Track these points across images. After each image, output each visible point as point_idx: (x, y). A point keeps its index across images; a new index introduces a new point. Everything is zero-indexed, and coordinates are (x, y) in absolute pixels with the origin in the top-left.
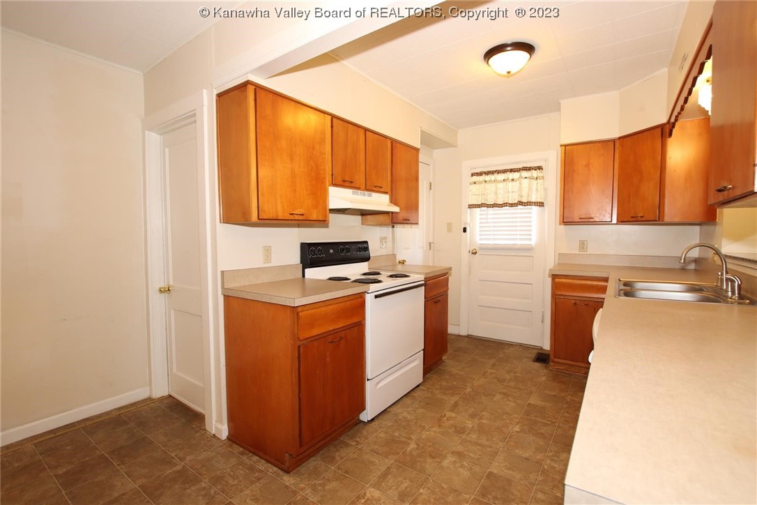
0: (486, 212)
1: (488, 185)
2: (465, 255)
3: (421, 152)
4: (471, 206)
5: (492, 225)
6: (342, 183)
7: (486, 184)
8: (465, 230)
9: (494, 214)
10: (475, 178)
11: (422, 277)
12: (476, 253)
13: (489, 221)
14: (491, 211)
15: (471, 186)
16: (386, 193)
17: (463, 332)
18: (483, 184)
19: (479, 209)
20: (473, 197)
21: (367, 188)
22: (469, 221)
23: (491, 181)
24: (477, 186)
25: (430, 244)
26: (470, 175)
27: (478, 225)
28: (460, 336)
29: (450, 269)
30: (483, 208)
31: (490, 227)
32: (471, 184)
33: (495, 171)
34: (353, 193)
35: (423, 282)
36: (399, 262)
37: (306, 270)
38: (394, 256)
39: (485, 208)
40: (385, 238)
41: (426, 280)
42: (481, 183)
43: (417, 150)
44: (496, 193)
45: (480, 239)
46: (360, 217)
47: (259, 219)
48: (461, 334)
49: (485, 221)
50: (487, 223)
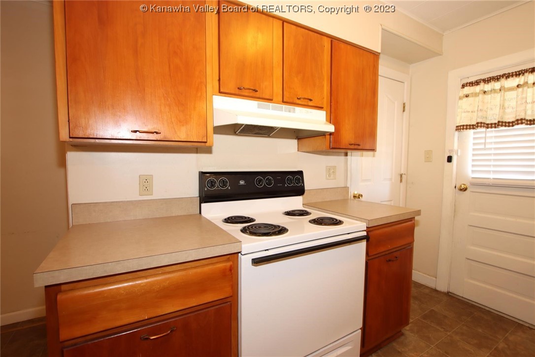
0: (483, 135)
1: (488, 97)
2: (449, 192)
3: (381, 56)
4: (460, 128)
5: (493, 152)
6: (237, 92)
7: (486, 96)
8: (450, 159)
9: (496, 137)
10: (467, 90)
11: (363, 226)
12: (465, 189)
13: (488, 146)
14: (491, 132)
15: (460, 101)
16: (321, 108)
17: (442, 287)
18: (481, 96)
19: (472, 131)
20: (464, 115)
21: (285, 100)
22: (456, 147)
23: (493, 91)
24: (470, 99)
25: (401, 176)
26: (461, 86)
27: (470, 152)
28: (436, 291)
29: (418, 213)
30: (479, 130)
31: (490, 154)
32: (460, 98)
33: (503, 76)
34: (259, 107)
35: (365, 233)
36: (354, 197)
37: (203, 205)
38: (346, 189)
39: (483, 129)
40: (334, 167)
41: (369, 230)
42: (476, 95)
43: (375, 55)
44: (503, 107)
45: (473, 171)
46: (295, 142)
47: (70, 138)
48: (438, 289)
49: (482, 146)
50: (485, 149)
